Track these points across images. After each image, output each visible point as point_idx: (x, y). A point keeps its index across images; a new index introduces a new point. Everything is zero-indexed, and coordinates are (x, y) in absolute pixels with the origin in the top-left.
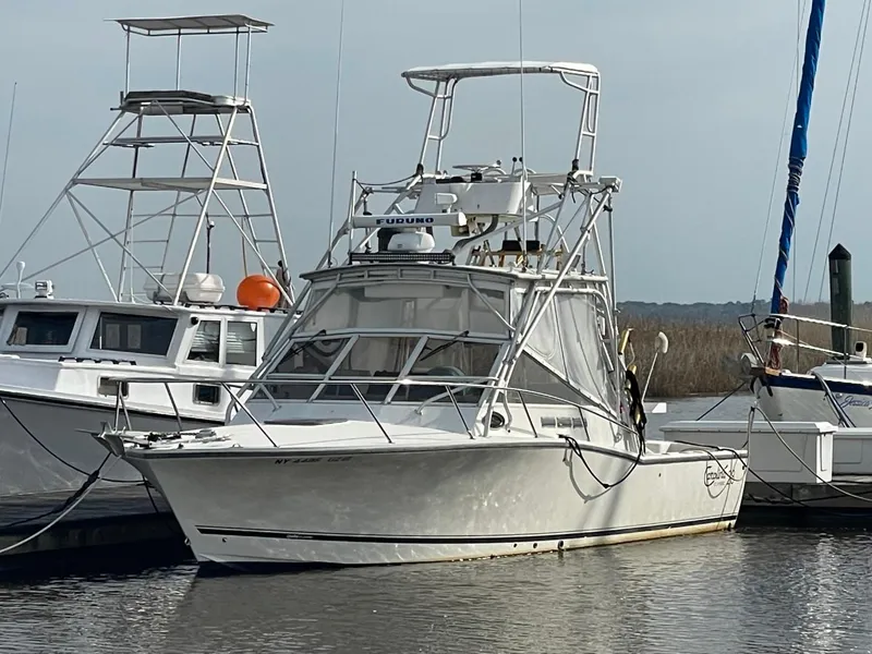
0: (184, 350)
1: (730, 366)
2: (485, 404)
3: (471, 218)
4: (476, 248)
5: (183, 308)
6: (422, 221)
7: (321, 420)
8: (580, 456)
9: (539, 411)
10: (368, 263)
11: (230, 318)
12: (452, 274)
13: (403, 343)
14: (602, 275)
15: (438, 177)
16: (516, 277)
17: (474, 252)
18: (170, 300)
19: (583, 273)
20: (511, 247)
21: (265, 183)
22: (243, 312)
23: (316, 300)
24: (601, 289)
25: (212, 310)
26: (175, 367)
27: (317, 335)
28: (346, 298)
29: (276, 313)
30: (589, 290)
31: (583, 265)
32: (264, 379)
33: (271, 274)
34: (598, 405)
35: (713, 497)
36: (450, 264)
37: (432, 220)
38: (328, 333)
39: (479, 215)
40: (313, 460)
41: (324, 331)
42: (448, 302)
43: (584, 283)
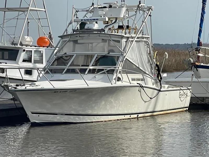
0: (21, 59)
1: (185, 62)
2: (115, 74)
3: (109, 19)
4: (110, 28)
5: (21, 47)
6: (95, 20)
7: (67, 80)
8: (143, 89)
9: (131, 76)
10: (79, 33)
11: (35, 50)
12: (104, 36)
13: (88, 56)
14: (148, 35)
15: (99, 7)
16: (123, 36)
17: (109, 29)
18: (17, 44)
19: (143, 35)
20: (121, 27)
21: (45, 9)
22: (39, 47)
23: (63, 44)
24: (148, 40)
25: (29, 47)
26: (18, 64)
27: (64, 54)
28: (72, 43)
29: (49, 48)
30: (145, 40)
31: (143, 32)
32: (48, 68)
33: (47, 36)
34: (148, 74)
35: (182, 101)
36: (104, 33)
37: (98, 19)
38: (67, 54)
39: (112, 18)
40: (65, 91)
41: (66, 53)
42: (102, 44)
43: (143, 38)
